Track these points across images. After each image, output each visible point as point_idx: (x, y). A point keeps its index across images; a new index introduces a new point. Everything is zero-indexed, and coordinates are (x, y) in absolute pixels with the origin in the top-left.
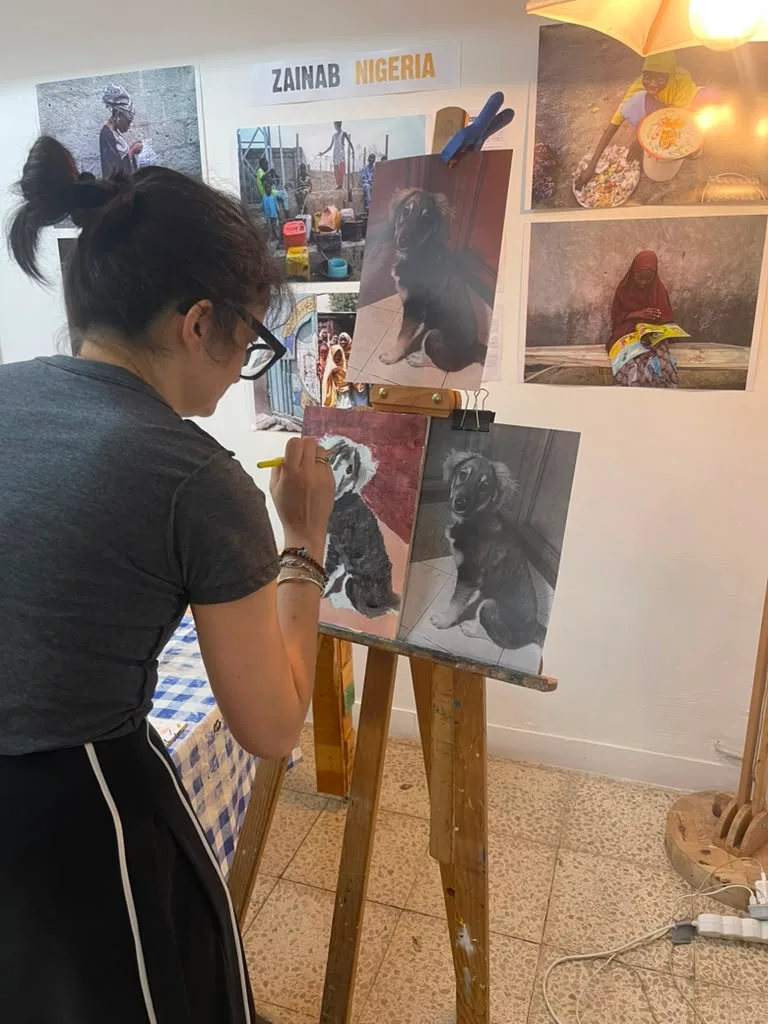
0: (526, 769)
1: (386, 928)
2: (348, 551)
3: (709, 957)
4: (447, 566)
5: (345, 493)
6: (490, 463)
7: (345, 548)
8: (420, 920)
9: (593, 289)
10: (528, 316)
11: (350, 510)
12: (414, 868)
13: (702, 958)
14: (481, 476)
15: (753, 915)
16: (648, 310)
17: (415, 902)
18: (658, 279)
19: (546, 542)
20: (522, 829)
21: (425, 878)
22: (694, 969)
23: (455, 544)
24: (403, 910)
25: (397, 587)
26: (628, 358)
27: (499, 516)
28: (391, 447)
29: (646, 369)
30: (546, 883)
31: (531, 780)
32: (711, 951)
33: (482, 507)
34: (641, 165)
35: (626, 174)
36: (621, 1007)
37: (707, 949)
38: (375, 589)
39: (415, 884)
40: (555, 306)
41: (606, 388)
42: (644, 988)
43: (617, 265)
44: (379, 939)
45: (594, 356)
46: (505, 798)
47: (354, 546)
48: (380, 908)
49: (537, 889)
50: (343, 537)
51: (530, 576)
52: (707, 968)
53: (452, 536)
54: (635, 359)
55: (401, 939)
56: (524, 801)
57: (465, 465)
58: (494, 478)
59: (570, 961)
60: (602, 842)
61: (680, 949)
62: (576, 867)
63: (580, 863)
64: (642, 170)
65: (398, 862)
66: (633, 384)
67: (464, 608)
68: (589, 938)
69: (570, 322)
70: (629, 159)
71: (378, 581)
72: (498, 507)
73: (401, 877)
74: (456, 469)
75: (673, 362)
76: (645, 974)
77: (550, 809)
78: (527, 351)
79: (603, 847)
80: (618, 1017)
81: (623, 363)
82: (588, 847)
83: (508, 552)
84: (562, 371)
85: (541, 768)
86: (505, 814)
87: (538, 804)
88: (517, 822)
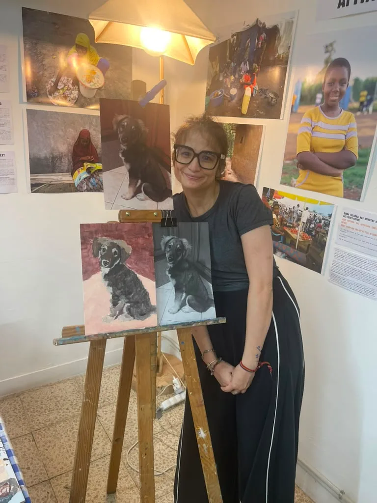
0: (54, 386)
1: (48, 493)
2: (124, 293)
3: (171, 416)
4: (170, 286)
5: (116, 265)
6: (180, 239)
7: (122, 292)
8: (61, 478)
9: (63, 146)
10: (30, 158)
11: (121, 273)
12: (38, 459)
13: (169, 418)
14: (177, 245)
15: (177, 393)
16: (88, 157)
17: (51, 473)
18: (92, 143)
19: (206, 267)
20: (73, 413)
21: (48, 460)
22: (170, 424)
23: (171, 277)
24: (50, 480)
25: (153, 302)
26: (82, 179)
27: (187, 261)
28: (136, 239)
29: (90, 184)
30: (100, 427)
31: (59, 390)
32: (170, 414)
33: (179, 258)
34: (79, 88)
35: (73, 92)
36: (160, 453)
37: (169, 414)
38: (143, 307)
39: (45, 465)
40: (44, 153)
41: (73, 193)
42: (161, 441)
43: (73, 135)
44: (50, 499)
45: (66, 178)
46: (54, 404)
47: (127, 289)
48: (37, 487)
49: (98, 432)
50: (119, 287)
51: (202, 281)
52: (173, 420)
53: (169, 273)
54: (84, 179)
55: (59, 492)
56: (64, 400)
57: (170, 242)
58: (182, 246)
59: (131, 450)
60: (108, 399)
61: (161, 420)
62: (106, 414)
63: (106, 411)
64: (79, 91)
65: (28, 462)
66: (85, 191)
67: (181, 302)
68: (131, 437)
69: (53, 161)
70: (73, 84)
71: (143, 302)
72: (186, 257)
73: (35, 467)
74: (166, 244)
75: (101, 180)
76: (157, 436)
77: (78, 397)
78: (31, 176)
79: (109, 400)
80: (161, 457)
81: (79, 182)
82: (104, 404)
83: (192, 274)
84: (51, 186)
85: (59, 382)
86: (60, 411)
87: (71, 398)
88: (68, 411)
